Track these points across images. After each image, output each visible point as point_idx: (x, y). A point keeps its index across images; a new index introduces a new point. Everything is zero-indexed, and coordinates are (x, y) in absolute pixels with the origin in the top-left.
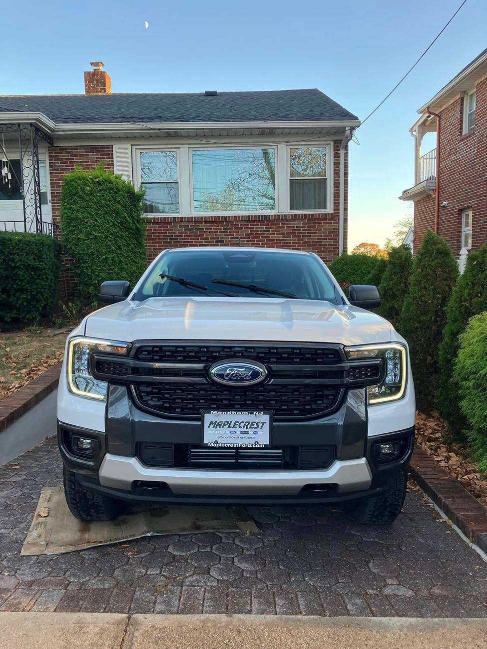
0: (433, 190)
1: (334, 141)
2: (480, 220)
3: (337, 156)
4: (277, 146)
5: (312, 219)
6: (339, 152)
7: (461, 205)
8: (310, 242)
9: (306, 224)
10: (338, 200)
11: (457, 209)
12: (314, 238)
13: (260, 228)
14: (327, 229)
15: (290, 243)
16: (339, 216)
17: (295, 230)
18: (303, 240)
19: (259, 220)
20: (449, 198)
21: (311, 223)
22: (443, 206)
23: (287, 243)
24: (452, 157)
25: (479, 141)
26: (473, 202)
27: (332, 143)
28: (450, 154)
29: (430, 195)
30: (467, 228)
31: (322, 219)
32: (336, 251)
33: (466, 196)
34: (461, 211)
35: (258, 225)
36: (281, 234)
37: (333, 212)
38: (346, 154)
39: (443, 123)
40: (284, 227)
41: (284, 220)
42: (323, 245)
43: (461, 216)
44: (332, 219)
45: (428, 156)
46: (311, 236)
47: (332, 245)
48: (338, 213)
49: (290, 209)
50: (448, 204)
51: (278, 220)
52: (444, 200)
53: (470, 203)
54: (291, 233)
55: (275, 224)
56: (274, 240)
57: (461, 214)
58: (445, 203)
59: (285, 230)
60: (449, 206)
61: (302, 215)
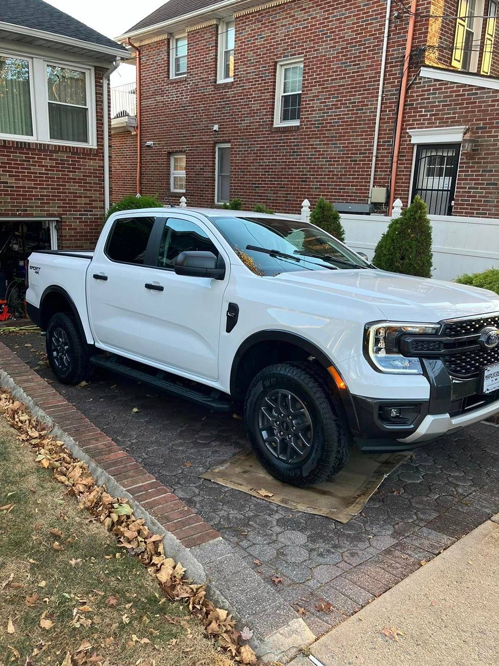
0: (134, 127)
1: (95, 67)
2: (196, 166)
3: (99, 86)
4: (32, 58)
5: (77, 153)
6: (101, 81)
7: (170, 148)
8: (75, 179)
9: (71, 157)
10: (102, 135)
11: (166, 151)
12: (79, 175)
13: (20, 156)
14: (92, 166)
15: (54, 178)
16: (103, 153)
17: (59, 164)
18: (67, 175)
19: (17, 147)
20: (155, 139)
21: (75, 158)
22: (148, 146)
23: (50, 178)
24: (159, 98)
25: (193, 90)
26: (187, 148)
27: (93, 70)
28: (155, 94)
29: (130, 131)
30: (175, 171)
31: (87, 153)
32: (101, 191)
33: (177, 140)
34: (170, 154)
35: (16, 153)
36: (43, 166)
37: (96, 148)
38: (109, 84)
39: (144, 59)
40: (46, 159)
41: (46, 151)
42: (88, 183)
43: (170, 159)
44: (96, 155)
45: (121, 89)
46: (75, 172)
47: (97, 184)
48: (102, 149)
49: (50, 138)
50: (154, 144)
51: (40, 150)
52: (150, 140)
53: (182, 148)
54: (54, 167)
55: (37, 155)
56: (36, 173)
57: (170, 156)
58: (149, 143)
59: (47, 162)
60: (155, 147)
61: (66, 147)
